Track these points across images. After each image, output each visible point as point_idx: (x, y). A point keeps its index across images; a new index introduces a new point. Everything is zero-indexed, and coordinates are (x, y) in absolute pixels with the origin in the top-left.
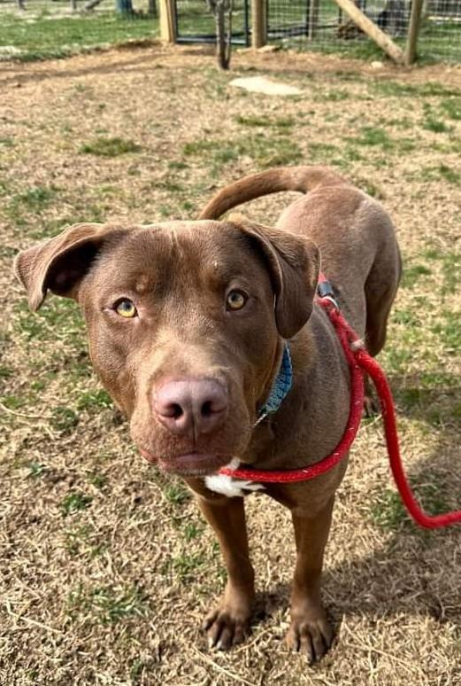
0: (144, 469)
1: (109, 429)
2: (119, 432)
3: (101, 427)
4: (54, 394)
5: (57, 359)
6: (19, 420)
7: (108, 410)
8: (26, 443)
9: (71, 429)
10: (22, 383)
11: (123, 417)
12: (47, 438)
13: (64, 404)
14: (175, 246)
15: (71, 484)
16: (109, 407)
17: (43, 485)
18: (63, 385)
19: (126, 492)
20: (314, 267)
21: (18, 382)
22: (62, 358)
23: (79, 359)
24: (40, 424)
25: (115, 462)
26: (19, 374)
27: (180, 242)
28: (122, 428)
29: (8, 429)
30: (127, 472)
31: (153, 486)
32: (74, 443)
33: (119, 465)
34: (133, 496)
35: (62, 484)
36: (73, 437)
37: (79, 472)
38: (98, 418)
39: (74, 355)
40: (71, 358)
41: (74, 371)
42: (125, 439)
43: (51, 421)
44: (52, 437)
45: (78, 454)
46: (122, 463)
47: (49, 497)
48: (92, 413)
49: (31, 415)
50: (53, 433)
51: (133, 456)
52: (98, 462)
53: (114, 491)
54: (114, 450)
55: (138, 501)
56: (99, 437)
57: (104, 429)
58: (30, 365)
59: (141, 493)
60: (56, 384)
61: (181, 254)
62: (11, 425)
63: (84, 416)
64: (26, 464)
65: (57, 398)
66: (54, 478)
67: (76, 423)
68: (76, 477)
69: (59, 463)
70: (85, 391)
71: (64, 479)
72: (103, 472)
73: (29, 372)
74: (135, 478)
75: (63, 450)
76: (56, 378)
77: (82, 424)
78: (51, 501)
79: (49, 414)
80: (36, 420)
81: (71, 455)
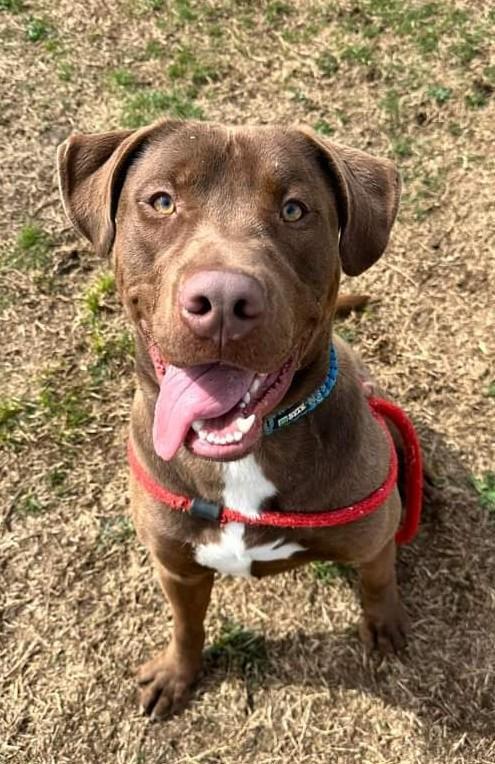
0: (381, 122)
1: (361, 82)
2: (370, 88)
3: (356, 78)
4: (325, 39)
5: (334, 9)
6: (292, 54)
7: (365, 67)
8: (295, 73)
9: (331, 73)
10: (299, 23)
11: (376, 76)
12: (311, 74)
13: (332, 51)
14: (231, 143)
15: (322, 115)
16: (367, 64)
17: (302, 109)
18: (333, 34)
19: (362, 134)
20: (394, 192)
21: (296, 22)
22: (338, 9)
23: (352, 14)
24: (308, 62)
25: (360, 110)
26: (298, 15)
27: (237, 140)
28: (372, 84)
29: (282, 58)
30: (367, 120)
31: (384, 136)
32: (330, 85)
33: (362, 113)
34: (367, 140)
35: (315, 113)
36: (331, 80)
37: (330, 109)
38: (356, 70)
39: (348, 10)
40: (345, 11)
41: (346, 24)
42: (372, 95)
43: (317, 61)
44: (315, 75)
45: (332, 94)
46: (365, 112)
47: (304, 119)
48: (351, 65)
49: (302, 53)
50: (317, 72)
51: (375, 110)
52: (346, 105)
53: (353, 131)
54: (361, 100)
55: (369, 144)
56: (351, 86)
57: (357, 82)
58: (309, 9)
59: (373, 140)
60: (327, 32)
61: (237, 152)
62: (286, 55)
63: (344, 65)
64: (292, 89)
65: (326, 44)
66: (311, 107)
67: (336, 69)
68: (327, 111)
69: (317, 96)
70: (351, 44)
71: (317, 109)
72: (349, 114)
73: (306, 15)
74: (373, 126)
75: (321, 88)
76: (328, 26)
77: (340, 72)
78: (305, 122)
79: (317, 55)
80: (305, 57)
81: (327, 93)
